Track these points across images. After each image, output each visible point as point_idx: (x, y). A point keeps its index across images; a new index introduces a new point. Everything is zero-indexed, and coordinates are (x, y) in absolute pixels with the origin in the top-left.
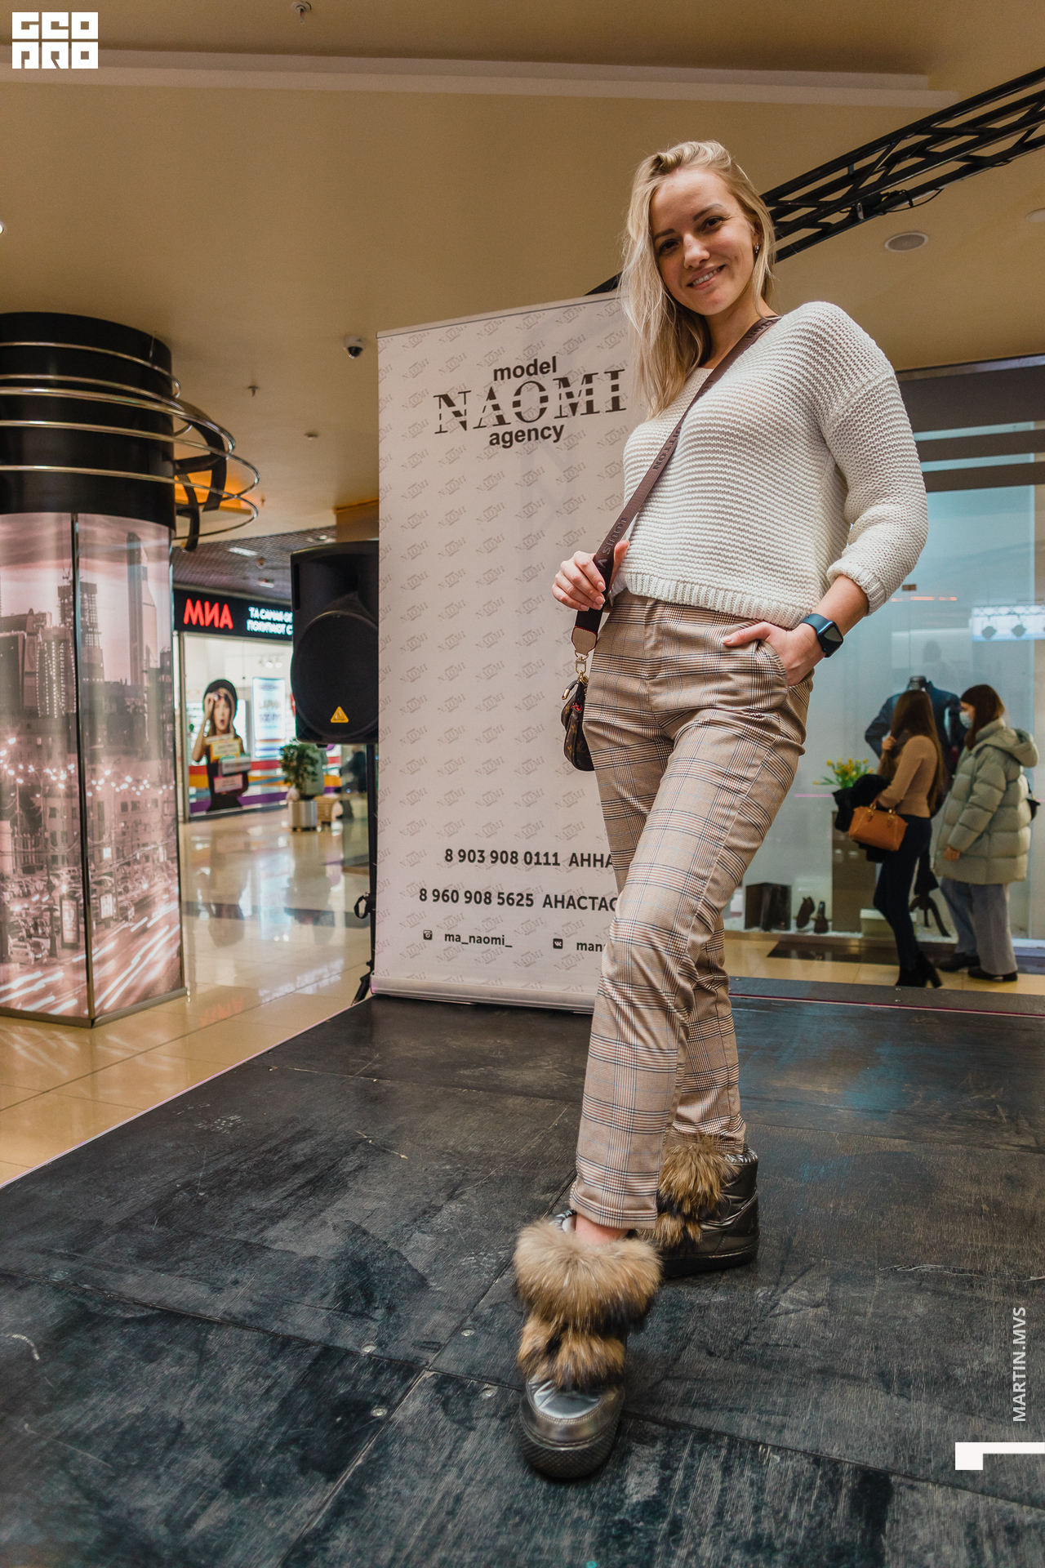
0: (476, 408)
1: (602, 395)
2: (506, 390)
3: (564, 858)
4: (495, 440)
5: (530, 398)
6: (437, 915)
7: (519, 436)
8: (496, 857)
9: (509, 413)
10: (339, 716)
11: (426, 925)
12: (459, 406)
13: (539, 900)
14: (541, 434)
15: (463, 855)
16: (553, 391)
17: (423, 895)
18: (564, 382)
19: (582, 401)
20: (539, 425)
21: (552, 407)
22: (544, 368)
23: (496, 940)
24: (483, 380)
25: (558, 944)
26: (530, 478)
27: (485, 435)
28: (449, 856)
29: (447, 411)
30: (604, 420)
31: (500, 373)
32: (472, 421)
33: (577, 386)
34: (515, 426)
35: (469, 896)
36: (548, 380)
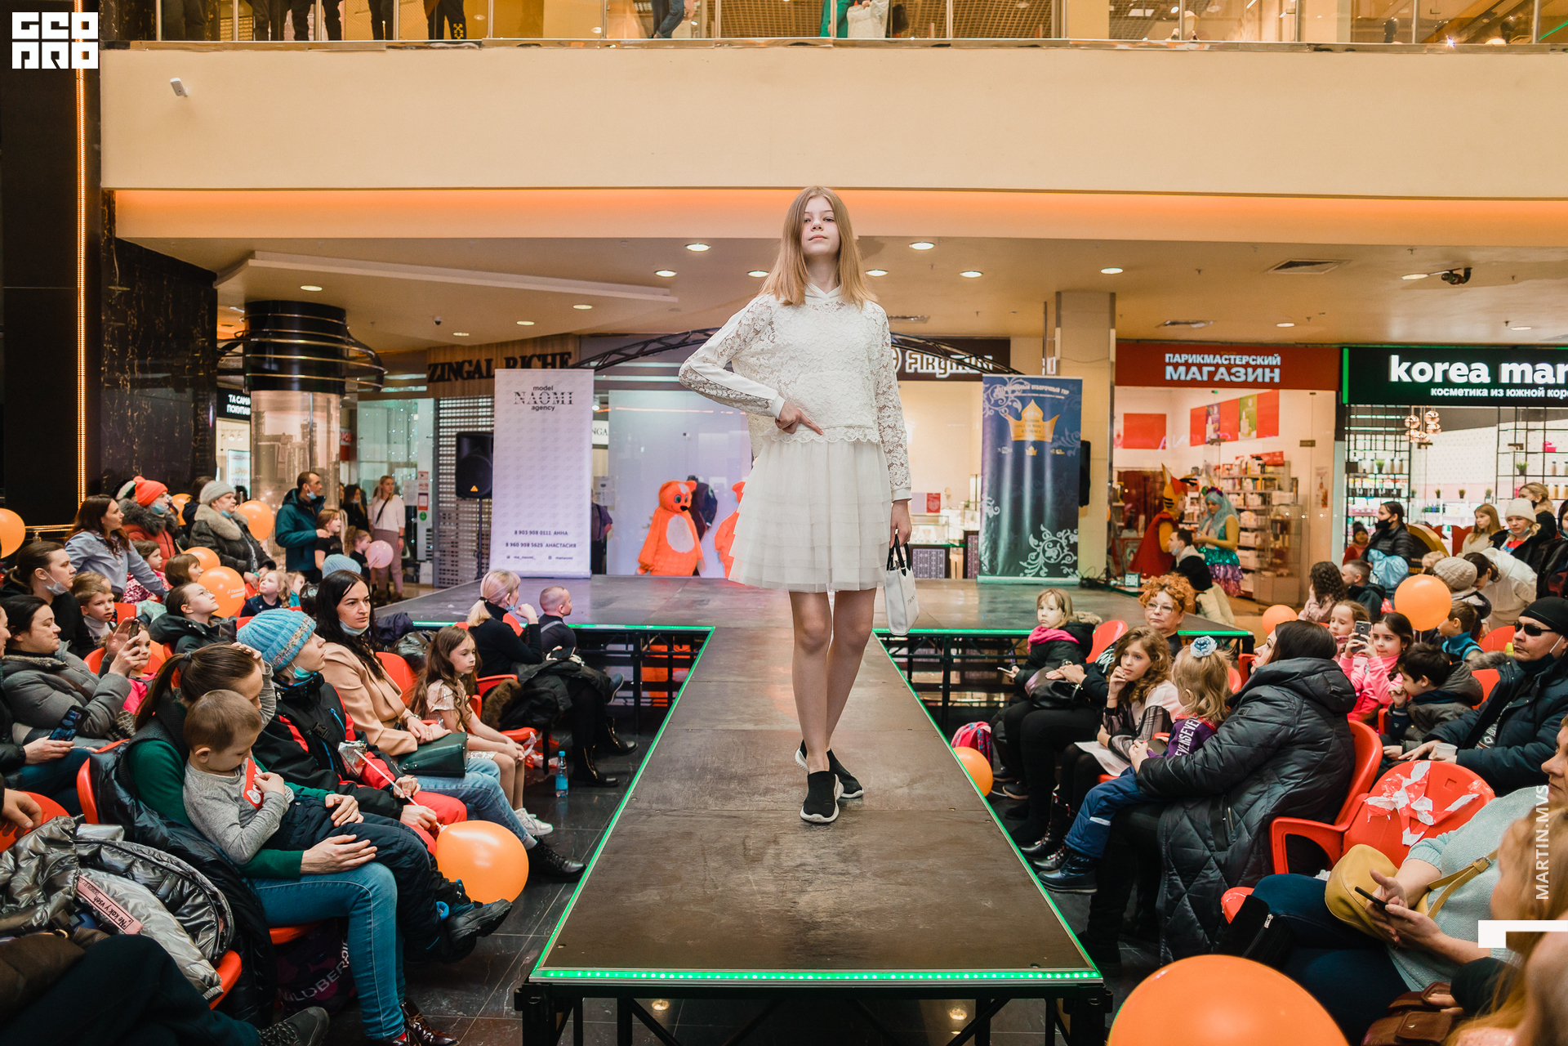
0: (528, 398)
1: (567, 400)
2: (537, 394)
3: (552, 532)
4: (534, 408)
5: (545, 397)
6: (512, 550)
7: (541, 408)
8: (531, 533)
9: (538, 401)
10: (474, 489)
11: (508, 554)
12: (522, 396)
13: (544, 545)
14: (548, 408)
15: (520, 532)
16: (552, 396)
17: (507, 545)
18: (555, 394)
19: (561, 400)
20: (547, 405)
21: (552, 400)
22: (549, 389)
23: (532, 558)
24: (531, 390)
25: (550, 558)
26: (544, 421)
27: (531, 406)
28: (516, 532)
29: (518, 398)
30: (567, 406)
31: (535, 388)
32: (526, 402)
33: (559, 395)
34: (540, 405)
35: (522, 545)
36: (550, 392)
